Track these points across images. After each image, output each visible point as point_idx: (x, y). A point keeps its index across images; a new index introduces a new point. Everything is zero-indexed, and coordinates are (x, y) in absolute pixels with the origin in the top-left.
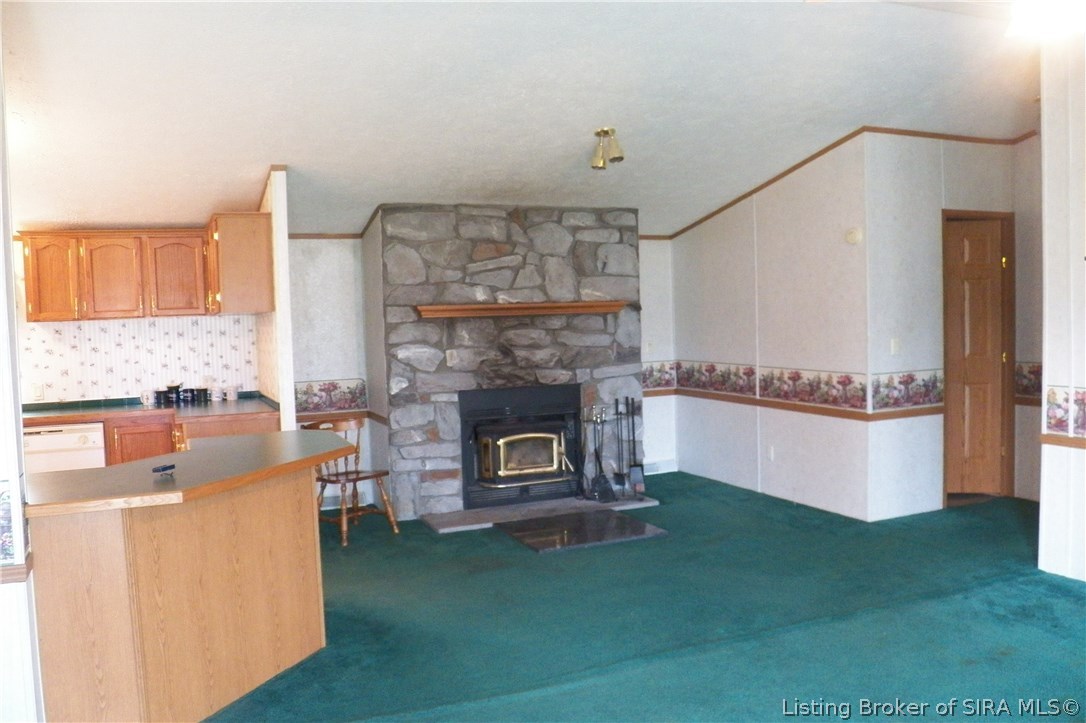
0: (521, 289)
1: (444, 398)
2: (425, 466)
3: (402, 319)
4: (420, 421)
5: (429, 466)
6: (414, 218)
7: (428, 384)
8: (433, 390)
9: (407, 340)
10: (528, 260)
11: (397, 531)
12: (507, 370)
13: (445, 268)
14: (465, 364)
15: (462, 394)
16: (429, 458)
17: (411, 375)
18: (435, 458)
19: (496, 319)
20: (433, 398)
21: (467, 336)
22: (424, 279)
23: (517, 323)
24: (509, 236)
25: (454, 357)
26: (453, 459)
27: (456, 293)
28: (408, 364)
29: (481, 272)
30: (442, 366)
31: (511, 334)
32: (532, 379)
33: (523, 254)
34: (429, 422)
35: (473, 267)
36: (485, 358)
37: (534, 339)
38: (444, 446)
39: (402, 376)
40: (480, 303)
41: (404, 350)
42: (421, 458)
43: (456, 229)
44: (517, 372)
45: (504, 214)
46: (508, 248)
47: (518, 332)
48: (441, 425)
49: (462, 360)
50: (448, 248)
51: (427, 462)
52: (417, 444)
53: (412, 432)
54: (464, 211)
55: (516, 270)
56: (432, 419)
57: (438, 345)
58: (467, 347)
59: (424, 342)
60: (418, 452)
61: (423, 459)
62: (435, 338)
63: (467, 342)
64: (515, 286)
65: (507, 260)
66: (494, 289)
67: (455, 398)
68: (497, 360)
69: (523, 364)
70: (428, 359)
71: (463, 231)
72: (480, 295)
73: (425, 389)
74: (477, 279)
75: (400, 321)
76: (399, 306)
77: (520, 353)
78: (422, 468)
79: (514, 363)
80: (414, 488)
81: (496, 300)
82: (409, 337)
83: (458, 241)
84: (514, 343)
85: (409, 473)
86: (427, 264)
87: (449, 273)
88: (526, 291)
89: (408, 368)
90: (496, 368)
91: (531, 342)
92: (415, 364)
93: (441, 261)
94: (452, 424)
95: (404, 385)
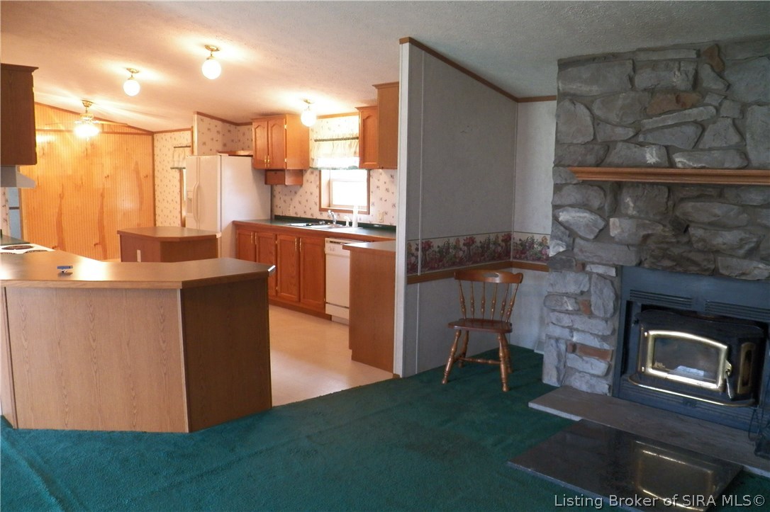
0: (710, 149)
1: (600, 270)
2: (572, 336)
3: (566, 180)
4: (572, 289)
5: (576, 338)
6: (585, 72)
7: (586, 251)
8: (591, 260)
9: (569, 202)
10: (723, 112)
11: (505, 389)
12: (676, 251)
13: (616, 126)
14: (626, 235)
15: (620, 270)
16: (577, 330)
17: (570, 240)
18: (583, 331)
19: (670, 187)
20: (588, 268)
21: (631, 204)
22: (592, 137)
23: (696, 193)
24: (696, 82)
25: (617, 227)
26: (604, 338)
27: (622, 153)
28: (566, 228)
29: (658, 128)
30: (602, 235)
31: (689, 206)
32: (712, 267)
33: (716, 104)
34: (582, 293)
35: (648, 123)
36: (650, 232)
37: (715, 215)
38: (593, 321)
39: (561, 239)
40: (650, 166)
41: (565, 213)
42: (568, 327)
43: (631, 80)
44: (693, 256)
45: (693, 55)
46: (694, 97)
47: (698, 204)
48: (593, 299)
49: (623, 231)
50: (620, 102)
51: (575, 334)
52: (567, 312)
53: (565, 298)
54: (642, 57)
55: (702, 127)
56: (586, 289)
57: (599, 211)
58: (631, 217)
59: (584, 206)
60: (566, 320)
61: (572, 329)
62: (596, 203)
63: (631, 211)
64: (701, 146)
65: (694, 113)
66: (669, 150)
67: (613, 272)
68: (665, 237)
69: (700, 245)
70: (587, 225)
71: (637, 80)
72: (651, 157)
73: (581, 257)
74: (650, 138)
75: (564, 182)
76: (564, 166)
77: (696, 232)
78: (570, 338)
79: (689, 243)
80: (559, 355)
81: (672, 164)
82: (571, 200)
83: (632, 94)
84: (690, 219)
85: (557, 340)
86: (596, 120)
87: (619, 130)
88: (716, 154)
89: (568, 232)
90: (665, 246)
91: (713, 219)
92: (574, 228)
93: (613, 117)
94: (604, 300)
95: (562, 249)
